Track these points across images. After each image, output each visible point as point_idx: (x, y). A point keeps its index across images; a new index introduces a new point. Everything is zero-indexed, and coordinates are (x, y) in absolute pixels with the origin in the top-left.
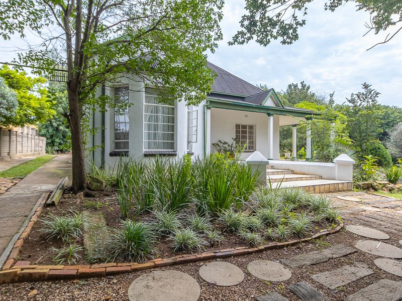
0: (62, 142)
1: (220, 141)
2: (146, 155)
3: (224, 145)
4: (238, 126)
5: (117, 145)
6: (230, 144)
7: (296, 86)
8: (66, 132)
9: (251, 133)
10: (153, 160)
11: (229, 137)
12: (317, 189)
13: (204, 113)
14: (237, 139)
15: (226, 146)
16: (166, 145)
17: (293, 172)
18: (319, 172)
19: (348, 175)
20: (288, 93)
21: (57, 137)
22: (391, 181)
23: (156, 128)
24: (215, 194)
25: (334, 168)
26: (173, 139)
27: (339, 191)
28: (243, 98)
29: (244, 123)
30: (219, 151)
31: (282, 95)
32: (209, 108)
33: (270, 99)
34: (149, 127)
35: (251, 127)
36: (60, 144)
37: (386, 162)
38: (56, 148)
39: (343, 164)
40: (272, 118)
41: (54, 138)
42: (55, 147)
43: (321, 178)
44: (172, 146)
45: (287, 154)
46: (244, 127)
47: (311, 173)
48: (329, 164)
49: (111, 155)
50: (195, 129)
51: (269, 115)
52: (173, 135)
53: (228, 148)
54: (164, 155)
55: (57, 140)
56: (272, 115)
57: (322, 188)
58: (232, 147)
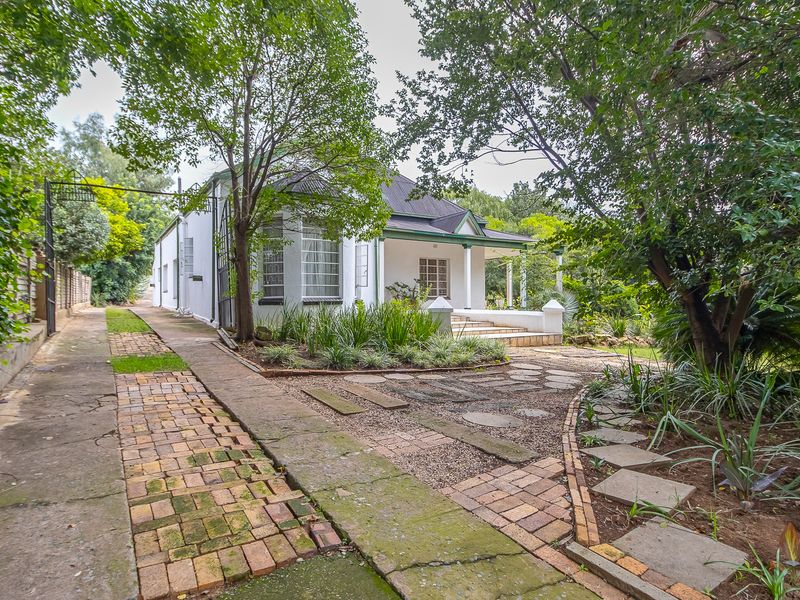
0: (117, 285)
1: (397, 283)
2: (305, 304)
3: (404, 290)
4: (423, 261)
5: (267, 291)
6: (412, 287)
7: (526, 186)
8: (125, 267)
9: (443, 270)
10: (315, 310)
11: (410, 277)
12: (514, 342)
13: (376, 246)
14: (422, 281)
15: (405, 290)
16: (328, 291)
17: (493, 324)
18: (524, 324)
19: (556, 327)
20: (514, 199)
21: (108, 277)
22: (616, 335)
23: (316, 268)
24: (393, 334)
25: (541, 317)
26: (337, 282)
27: (543, 345)
28: (431, 220)
29: (432, 257)
30: (397, 297)
31: (503, 200)
32: (383, 240)
33: (466, 224)
34: (307, 267)
35: (443, 262)
36: (114, 288)
37: (629, 312)
38: (107, 296)
39: (553, 312)
40: (469, 250)
41: (103, 277)
42: (105, 294)
43: (526, 330)
44: (336, 291)
45: (500, 302)
46: (432, 262)
47: (514, 325)
48: (537, 313)
49: (262, 303)
50: (364, 269)
51: (465, 246)
52: (337, 277)
53: (409, 294)
54: (329, 303)
55: (110, 282)
56: (470, 247)
57: (521, 340)
58: (414, 291)
